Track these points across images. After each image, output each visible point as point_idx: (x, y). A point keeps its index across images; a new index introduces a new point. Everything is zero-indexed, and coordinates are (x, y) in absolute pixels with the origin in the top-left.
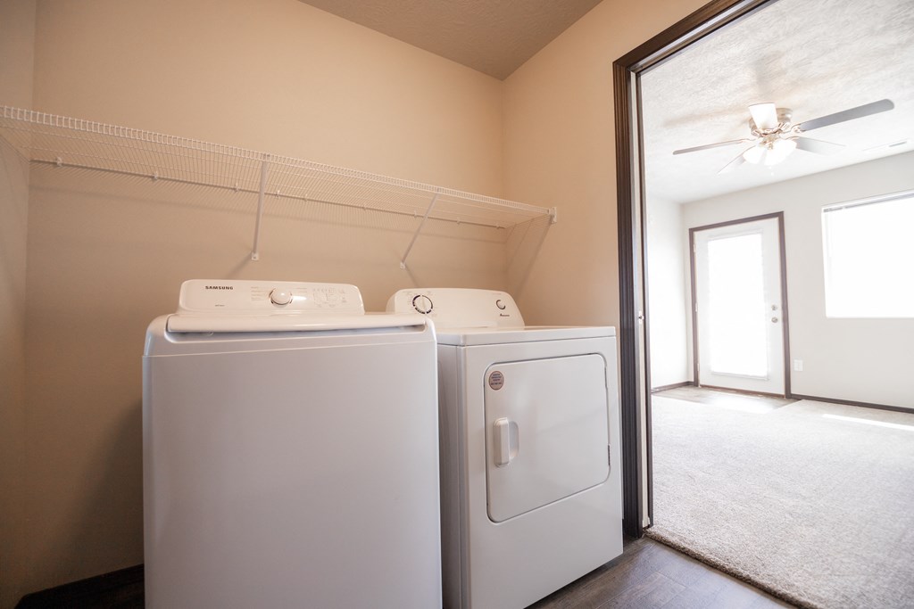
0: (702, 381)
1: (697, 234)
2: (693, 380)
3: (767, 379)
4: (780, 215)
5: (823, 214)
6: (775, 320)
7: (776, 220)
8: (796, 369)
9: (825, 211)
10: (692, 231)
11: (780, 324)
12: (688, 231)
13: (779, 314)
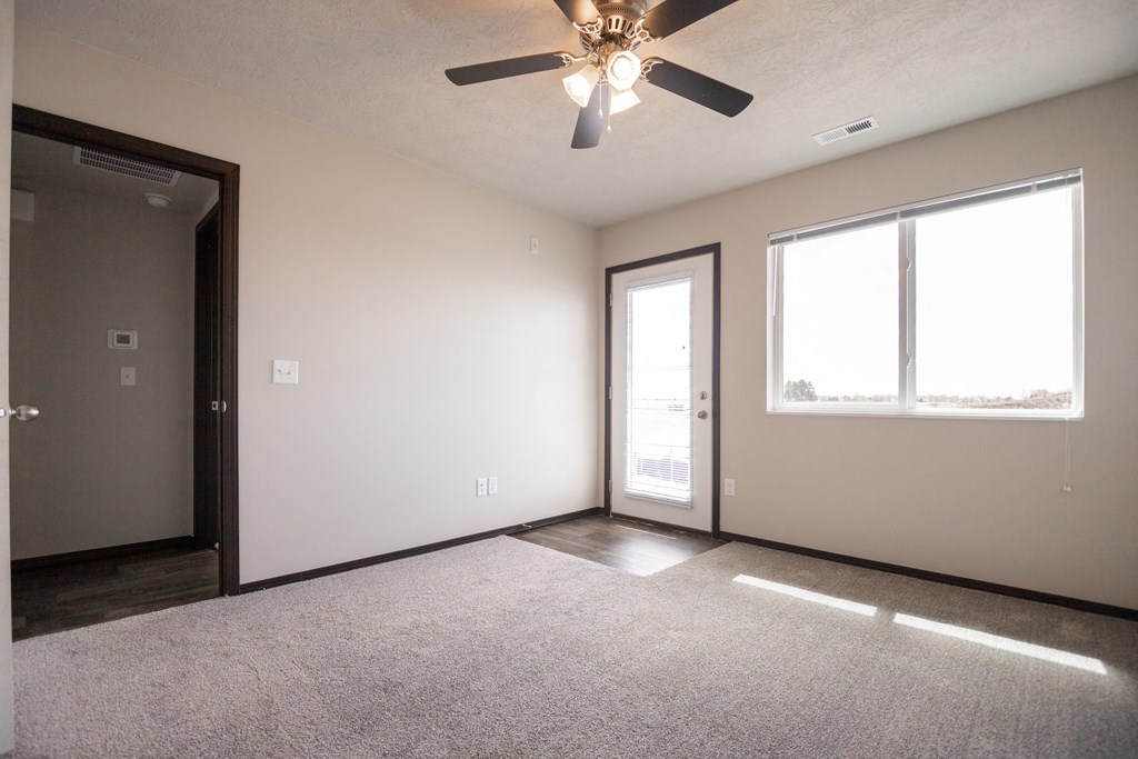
0: (615, 509)
1: (616, 277)
2: (602, 506)
3: (689, 507)
4: (715, 249)
5: (770, 249)
6: (703, 416)
7: (709, 257)
8: (726, 493)
9: (773, 242)
10: (610, 272)
11: (709, 421)
12: (604, 272)
13: (708, 406)
